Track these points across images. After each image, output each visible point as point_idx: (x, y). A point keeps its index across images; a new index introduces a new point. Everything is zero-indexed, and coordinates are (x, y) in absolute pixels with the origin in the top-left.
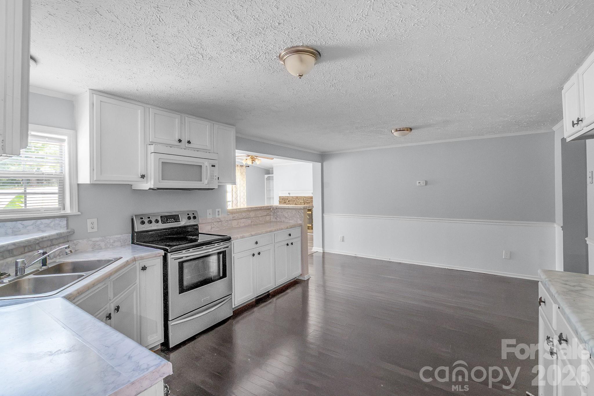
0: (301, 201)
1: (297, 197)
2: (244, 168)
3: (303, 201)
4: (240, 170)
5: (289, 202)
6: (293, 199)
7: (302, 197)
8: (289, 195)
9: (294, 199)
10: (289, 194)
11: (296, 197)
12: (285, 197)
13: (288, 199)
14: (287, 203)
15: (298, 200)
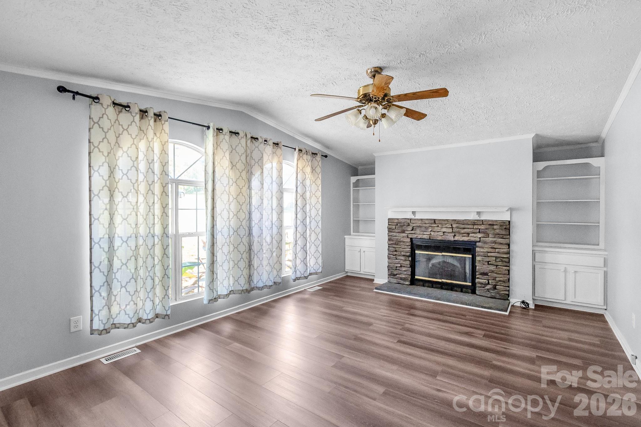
0: (444, 230)
1: (435, 220)
2: (319, 158)
3: (450, 230)
4: (310, 163)
5: (412, 230)
6: (424, 225)
7: (447, 220)
8: (412, 217)
9: (427, 225)
10: (414, 213)
11: (433, 221)
12: (403, 221)
13: (411, 224)
14: (407, 232)
15: (438, 226)
